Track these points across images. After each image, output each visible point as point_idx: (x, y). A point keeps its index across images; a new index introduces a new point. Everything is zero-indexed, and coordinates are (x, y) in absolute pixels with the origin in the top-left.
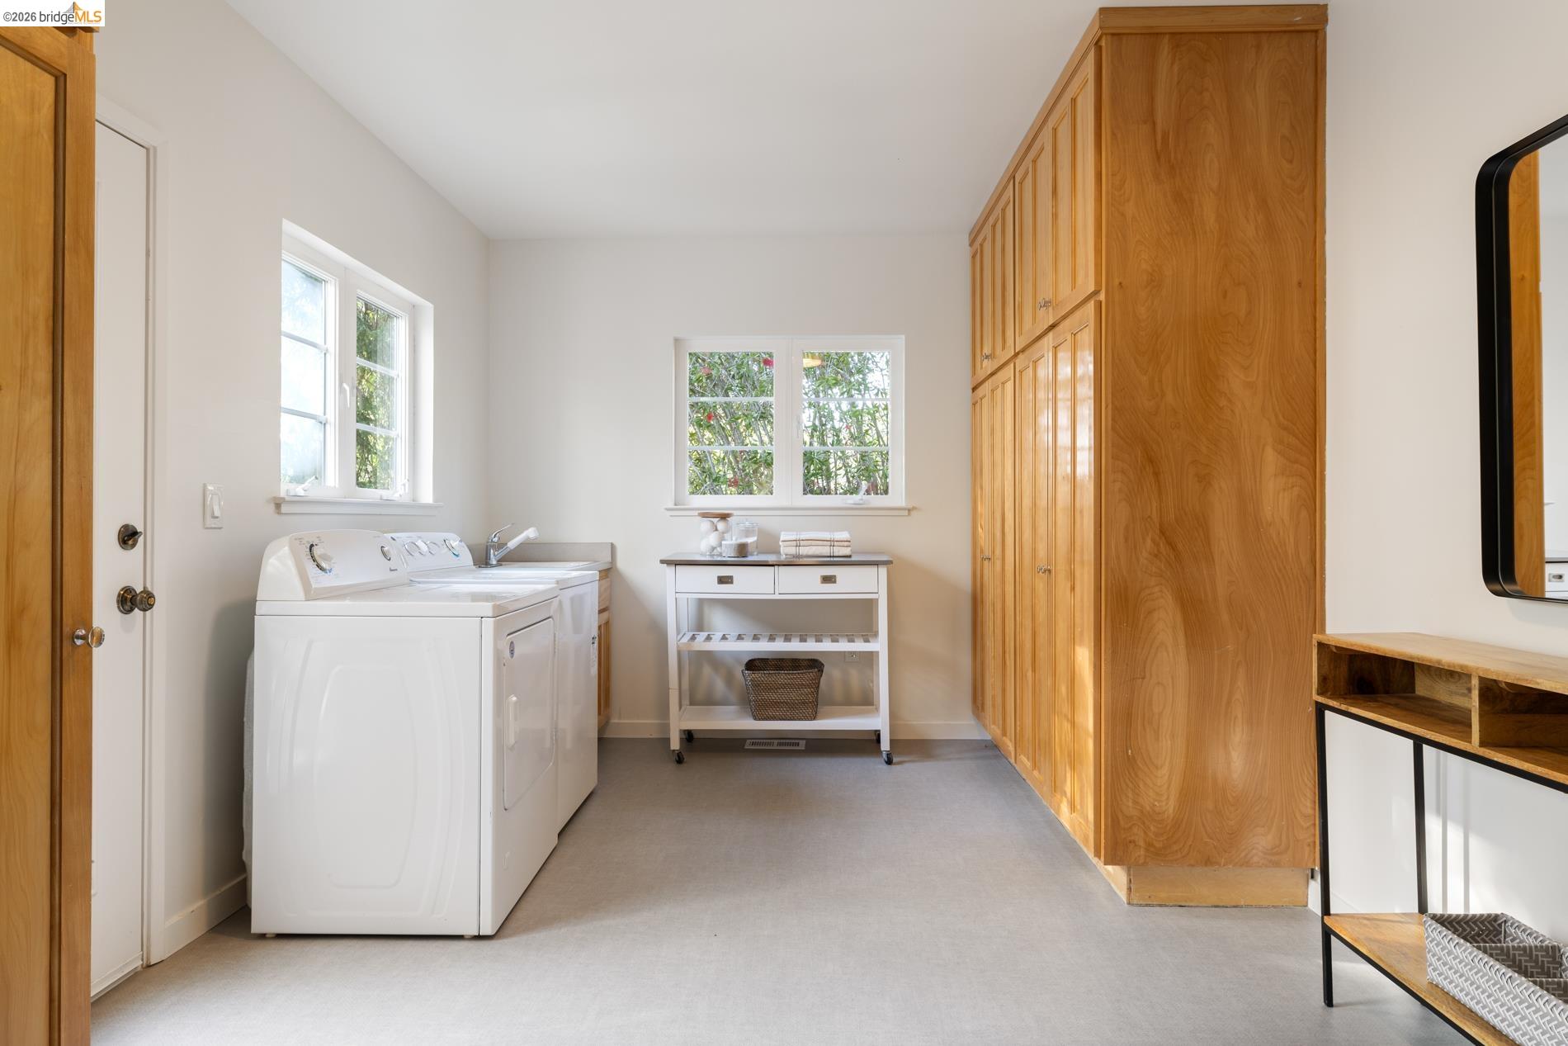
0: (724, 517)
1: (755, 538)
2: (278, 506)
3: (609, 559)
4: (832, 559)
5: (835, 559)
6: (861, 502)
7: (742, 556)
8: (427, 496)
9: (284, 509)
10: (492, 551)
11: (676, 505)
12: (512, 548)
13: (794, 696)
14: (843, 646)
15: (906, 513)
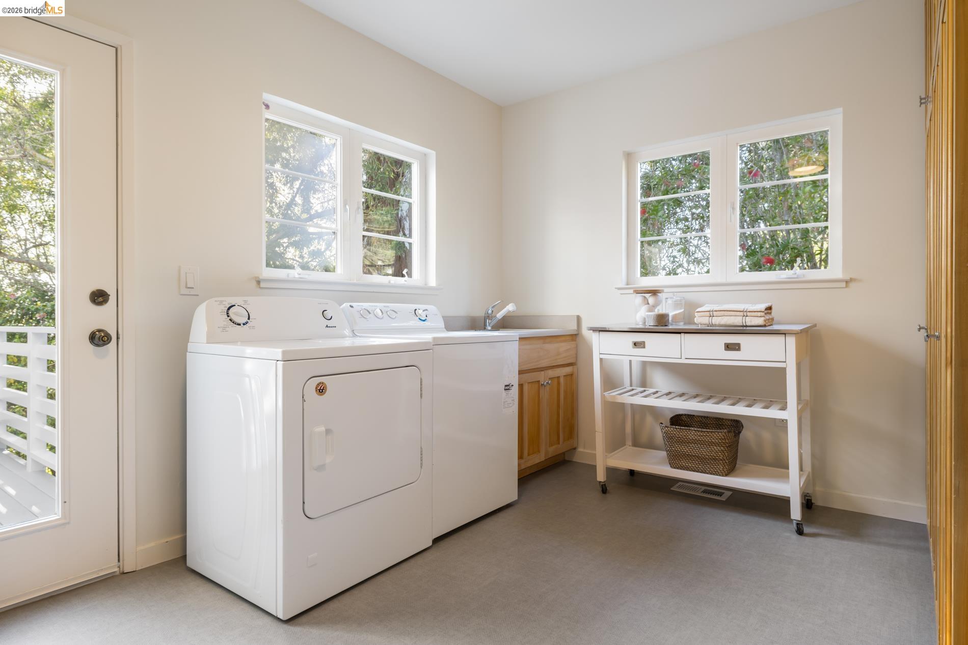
0: (654, 292)
1: (682, 310)
2: (258, 282)
3: (575, 328)
4: (745, 328)
5: (748, 328)
6: (795, 276)
7: (662, 325)
8: (433, 282)
9: (262, 285)
10: (487, 320)
11: (627, 285)
12: (500, 318)
13: (704, 451)
14: (757, 411)
15: (844, 284)
